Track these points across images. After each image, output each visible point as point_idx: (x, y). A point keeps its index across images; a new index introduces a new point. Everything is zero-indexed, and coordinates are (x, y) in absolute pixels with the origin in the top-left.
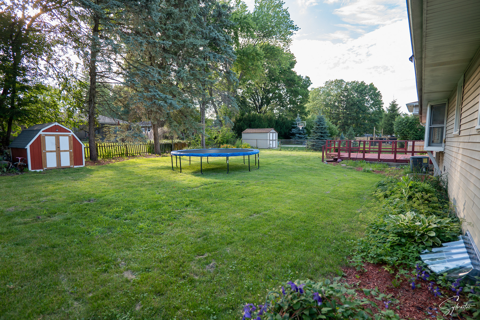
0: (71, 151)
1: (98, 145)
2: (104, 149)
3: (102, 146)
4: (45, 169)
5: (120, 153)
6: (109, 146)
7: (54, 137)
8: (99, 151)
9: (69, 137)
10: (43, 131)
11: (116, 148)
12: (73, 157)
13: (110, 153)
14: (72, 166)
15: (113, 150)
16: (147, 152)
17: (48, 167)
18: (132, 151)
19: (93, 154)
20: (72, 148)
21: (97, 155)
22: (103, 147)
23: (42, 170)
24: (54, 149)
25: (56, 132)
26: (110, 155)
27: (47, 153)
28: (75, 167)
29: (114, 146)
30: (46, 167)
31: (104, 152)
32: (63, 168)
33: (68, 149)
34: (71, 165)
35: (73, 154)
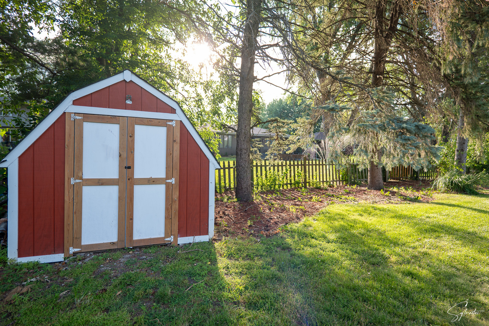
0: (173, 181)
1: (254, 164)
2: (264, 172)
3: (261, 166)
4: (72, 250)
5: (293, 182)
6: (274, 166)
7: (115, 128)
8: (255, 176)
9: (170, 130)
10: (76, 102)
11: (287, 170)
12: (176, 206)
13: (275, 180)
14: (171, 239)
15: (280, 173)
16: (339, 181)
17: (85, 241)
18: (315, 178)
19: (244, 186)
20: (176, 172)
21: (252, 185)
22: (263, 168)
23: (59, 257)
24: (113, 173)
25: (126, 107)
26: (275, 184)
27: (86, 190)
28: (182, 241)
29: (282, 166)
30: (79, 245)
31: (264, 176)
32: (140, 248)
33: (163, 175)
34: (167, 235)
35: (176, 196)
